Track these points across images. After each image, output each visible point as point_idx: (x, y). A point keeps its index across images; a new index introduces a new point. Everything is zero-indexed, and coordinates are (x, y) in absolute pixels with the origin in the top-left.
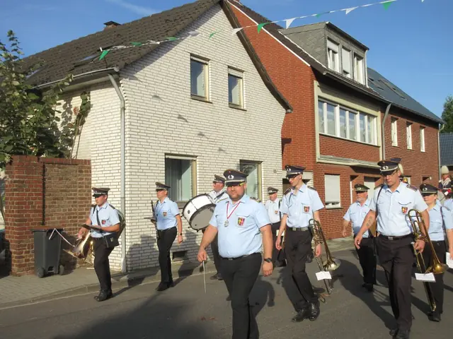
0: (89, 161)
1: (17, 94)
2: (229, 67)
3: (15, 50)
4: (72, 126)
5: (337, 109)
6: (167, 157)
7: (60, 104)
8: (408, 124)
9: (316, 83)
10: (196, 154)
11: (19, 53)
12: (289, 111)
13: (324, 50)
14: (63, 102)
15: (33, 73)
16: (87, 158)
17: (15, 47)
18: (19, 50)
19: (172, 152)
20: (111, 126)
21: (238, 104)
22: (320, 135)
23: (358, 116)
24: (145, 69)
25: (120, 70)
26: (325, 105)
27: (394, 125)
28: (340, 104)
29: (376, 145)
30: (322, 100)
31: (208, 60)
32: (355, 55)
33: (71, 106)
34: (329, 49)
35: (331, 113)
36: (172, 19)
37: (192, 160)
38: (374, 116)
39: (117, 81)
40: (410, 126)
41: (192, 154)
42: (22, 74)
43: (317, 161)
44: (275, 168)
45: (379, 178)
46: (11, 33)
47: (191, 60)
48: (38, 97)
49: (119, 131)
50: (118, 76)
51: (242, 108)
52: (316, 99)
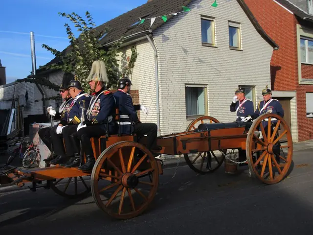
0: (138, 91)
1: (92, 52)
2: (229, 21)
3: (91, 23)
4: (127, 69)
7: (118, 55)
9: (298, 26)
10: (206, 83)
11: (93, 25)
12: (276, 48)
14: (121, 54)
15: (103, 37)
16: (136, 89)
17: (90, 22)
18: (93, 23)
19: (190, 83)
20: (145, 69)
21: (237, 46)
22: (302, 64)
25: (153, 31)
26: (306, 41)
30: (303, 38)
31: (214, 18)
33: (126, 56)
35: (309, 47)
37: (204, 87)
39: (152, 38)
41: (204, 83)
42: (96, 37)
43: (299, 83)
46: (88, 13)
47: (201, 19)
48: (105, 52)
49: (154, 71)
50: (152, 35)
51: (240, 49)
52: (298, 38)
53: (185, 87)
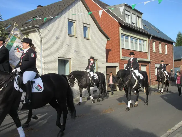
2: (84, 23)
5: (130, 38)
6: (59, 59)
8: (160, 43)
9: (120, 28)
10: (70, 58)
11: (2, 20)
12: (109, 39)
13: (124, 15)
15: (8, 27)
18: (2, 19)
19: (61, 57)
21: (88, 37)
22: (122, 48)
23: (138, 41)
24: (50, 25)
25: (39, 26)
26: (124, 36)
27: (154, 44)
28: (131, 36)
29: (146, 52)
30: (123, 35)
31: (75, 21)
32: (137, 16)
34: (126, 14)
35: (127, 40)
36: (61, 5)
37: (69, 60)
38: (145, 41)
39: (38, 30)
40: (161, 44)
41: (69, 57)
42: (3, 27)
43: (121, 59)
44: (103, 62)
45: (147, 65)
47: (68, 21)
49: (40, 49)
50: (39, 28)
51: (89, 39)
52: (120, 34)
53: (58, 59)
